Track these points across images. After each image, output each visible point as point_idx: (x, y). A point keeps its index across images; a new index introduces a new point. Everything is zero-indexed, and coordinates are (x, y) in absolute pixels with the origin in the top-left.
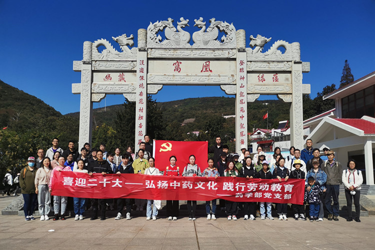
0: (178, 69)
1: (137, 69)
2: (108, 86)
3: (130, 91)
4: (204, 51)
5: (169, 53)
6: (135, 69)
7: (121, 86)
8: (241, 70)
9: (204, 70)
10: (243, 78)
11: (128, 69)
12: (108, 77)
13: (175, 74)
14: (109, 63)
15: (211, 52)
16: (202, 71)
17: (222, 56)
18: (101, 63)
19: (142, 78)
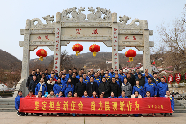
0: (79, 33)
1: (56, 33)
2: (39, 42)
3: (51, 44)
4: (94, 24)
5: (74, 25)
6: (54, 33)
7: (46, 42)
8: (115, 33)
9: (94, 33)
10: (116, 37)
11: (50, 33)
12: (39, 37)
13: (77, 35)
14: (39, 30)
15: (98, 24)
16: (92, 34)
17: (104, 26)
18: (35, 30)
19: (58, 37)
